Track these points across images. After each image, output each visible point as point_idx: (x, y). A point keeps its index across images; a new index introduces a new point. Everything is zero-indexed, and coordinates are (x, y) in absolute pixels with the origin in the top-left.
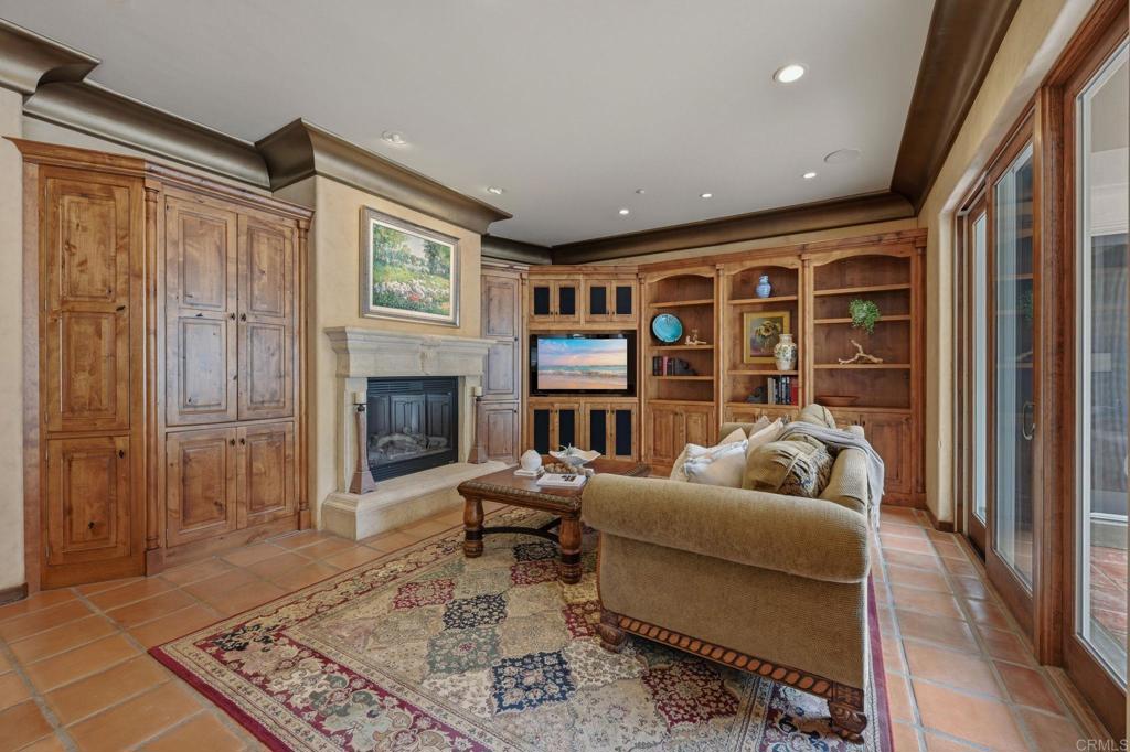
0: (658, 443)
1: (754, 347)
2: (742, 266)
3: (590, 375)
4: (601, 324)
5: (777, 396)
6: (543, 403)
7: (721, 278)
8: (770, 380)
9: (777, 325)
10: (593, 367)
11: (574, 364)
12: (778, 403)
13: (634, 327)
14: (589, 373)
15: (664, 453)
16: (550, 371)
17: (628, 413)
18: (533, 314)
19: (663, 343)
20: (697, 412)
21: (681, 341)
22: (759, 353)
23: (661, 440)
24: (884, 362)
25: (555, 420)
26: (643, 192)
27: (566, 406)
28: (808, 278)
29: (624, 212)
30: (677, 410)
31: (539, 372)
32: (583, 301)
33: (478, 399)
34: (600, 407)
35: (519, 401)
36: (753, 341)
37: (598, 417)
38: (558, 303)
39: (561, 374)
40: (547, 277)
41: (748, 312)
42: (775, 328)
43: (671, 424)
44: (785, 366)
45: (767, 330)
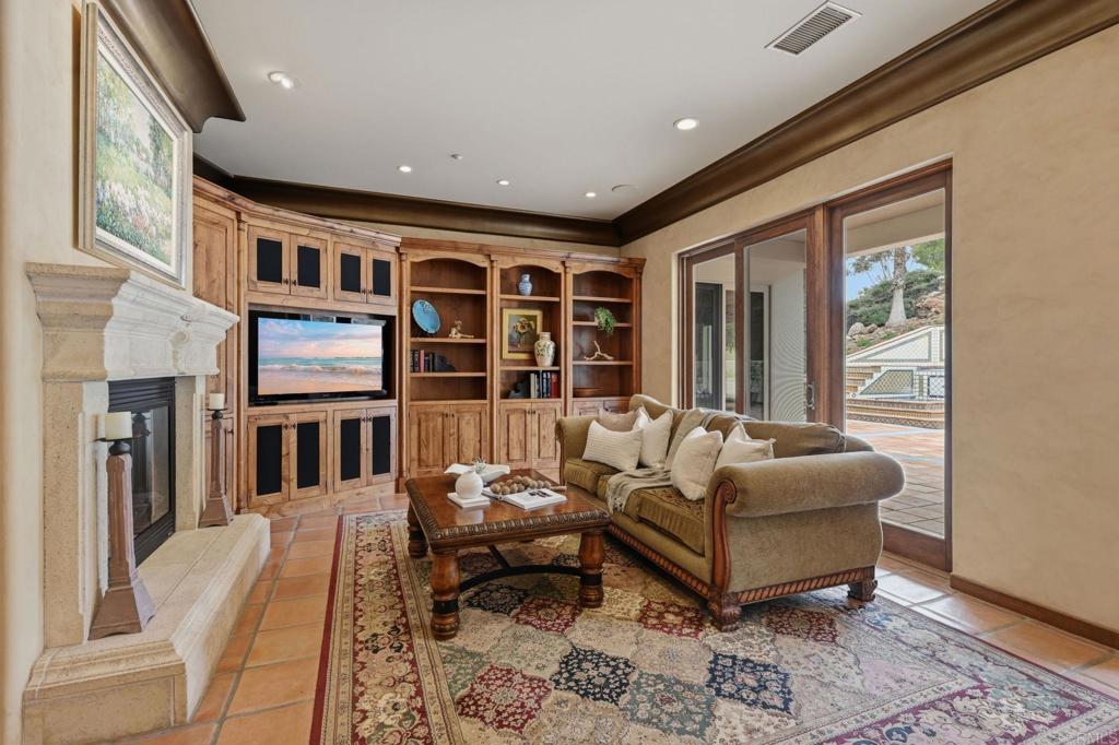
0: (424, 451)
1: (511, 344)
2: (514, 261)
3: (333, 371)
4: (353, 303)
5: (539, 390)
6: (271, 415)
7: (495, 270)
8: (532, 375)
9: (531, 323)
10: (338, 359)
11: (311, 357)
12: (539, 397)
13: (394, 312)
14: (332, 369)
15: (431, 463)
16: (277, 366)
17: (387, 419)
18: (255, 278)
19: (424, 334)
20: (468, 412)
21: (444, 332)
22: (515, 350)
23: (427, 447)
24: (615, 360)
25: (290, 440)
26: (460, 158)
27: (307, 418)
28: (568, 285)
29: (406, 169)
30: (446, 411)
31: (260, 367)
32: (330, 270)
33: (216, 415)
34: (353, 415)
35: (235, 415)
36: (510, 337)
37: (350, 428)
38: (295, 269)
39: (292, 370)
40: (278, 226)
41: (508, 308)
42: (529, 326)
43: (440, 427)
44: (546, 362)
45: (523, 327)
